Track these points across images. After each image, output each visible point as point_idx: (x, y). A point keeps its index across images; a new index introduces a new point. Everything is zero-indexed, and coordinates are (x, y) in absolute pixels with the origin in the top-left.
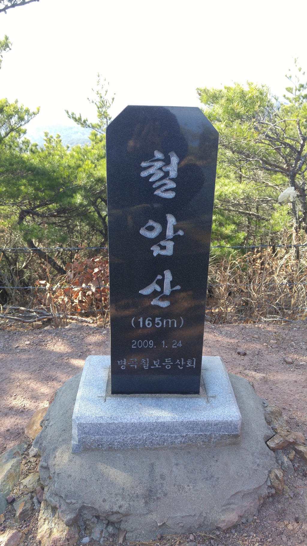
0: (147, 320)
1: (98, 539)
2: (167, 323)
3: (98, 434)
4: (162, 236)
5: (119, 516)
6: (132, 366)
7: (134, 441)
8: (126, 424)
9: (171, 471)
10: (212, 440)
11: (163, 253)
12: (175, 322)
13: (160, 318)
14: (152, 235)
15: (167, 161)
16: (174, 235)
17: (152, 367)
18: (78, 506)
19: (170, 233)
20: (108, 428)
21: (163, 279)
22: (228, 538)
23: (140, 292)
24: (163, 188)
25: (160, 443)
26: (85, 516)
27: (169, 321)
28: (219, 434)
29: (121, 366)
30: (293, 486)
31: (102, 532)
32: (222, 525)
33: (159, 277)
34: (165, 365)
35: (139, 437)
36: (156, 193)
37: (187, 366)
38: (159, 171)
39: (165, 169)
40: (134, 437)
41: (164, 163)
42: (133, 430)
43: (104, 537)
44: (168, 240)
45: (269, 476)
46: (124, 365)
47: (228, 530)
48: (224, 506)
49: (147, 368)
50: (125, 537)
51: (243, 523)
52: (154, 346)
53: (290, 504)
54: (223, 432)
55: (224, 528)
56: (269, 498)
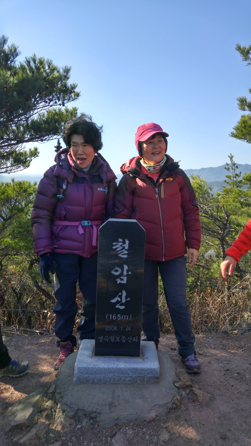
0: (114, 316)
1: (85, 426)
2: (123, 317)
3: (87, 374)
4: (122, 274)
5: (96, 414)
6: (105, 340)
7: (105, 379)
8: (102, 368)
9: (123, 394)
10: (145, 380)
11: (122, 282)
12: (127, 317)
13: (120, 315)
14: (117, 274)
15: (124, 243)
16: (127, 274)
17: (115, 341)
18: (76, 408)
19: (125, 273)
20: (92, 370)
21: (122, 295)
22: (150, 425)
23: (110, 301)
24: (122, 254)
25: (118, 380)
26: (79, 414)
28: (149, 376)
29: (100, 340)
30: (186, 406)
31: (87, 423)
32: (147, 419)
33: (120, 294)
34: (122, 340)
35: (108, 376)
36: (119, 255)
37: (133, 341)
38: (121, 246)
39: (123, 246)
40: (105, 376)
42: (105, 372)
43: (88, 425)
44: (124, 276)
45: (173, 399)
46: (101, 339)
47: (150, 422)
48: (148, 410)
49: (113, 342)
50: (98, 425)
51: (158, 420)
52: (117, 329)
53: (183, 413)
54: (150, 375)
55: (148, 421)
56: (172, 409)
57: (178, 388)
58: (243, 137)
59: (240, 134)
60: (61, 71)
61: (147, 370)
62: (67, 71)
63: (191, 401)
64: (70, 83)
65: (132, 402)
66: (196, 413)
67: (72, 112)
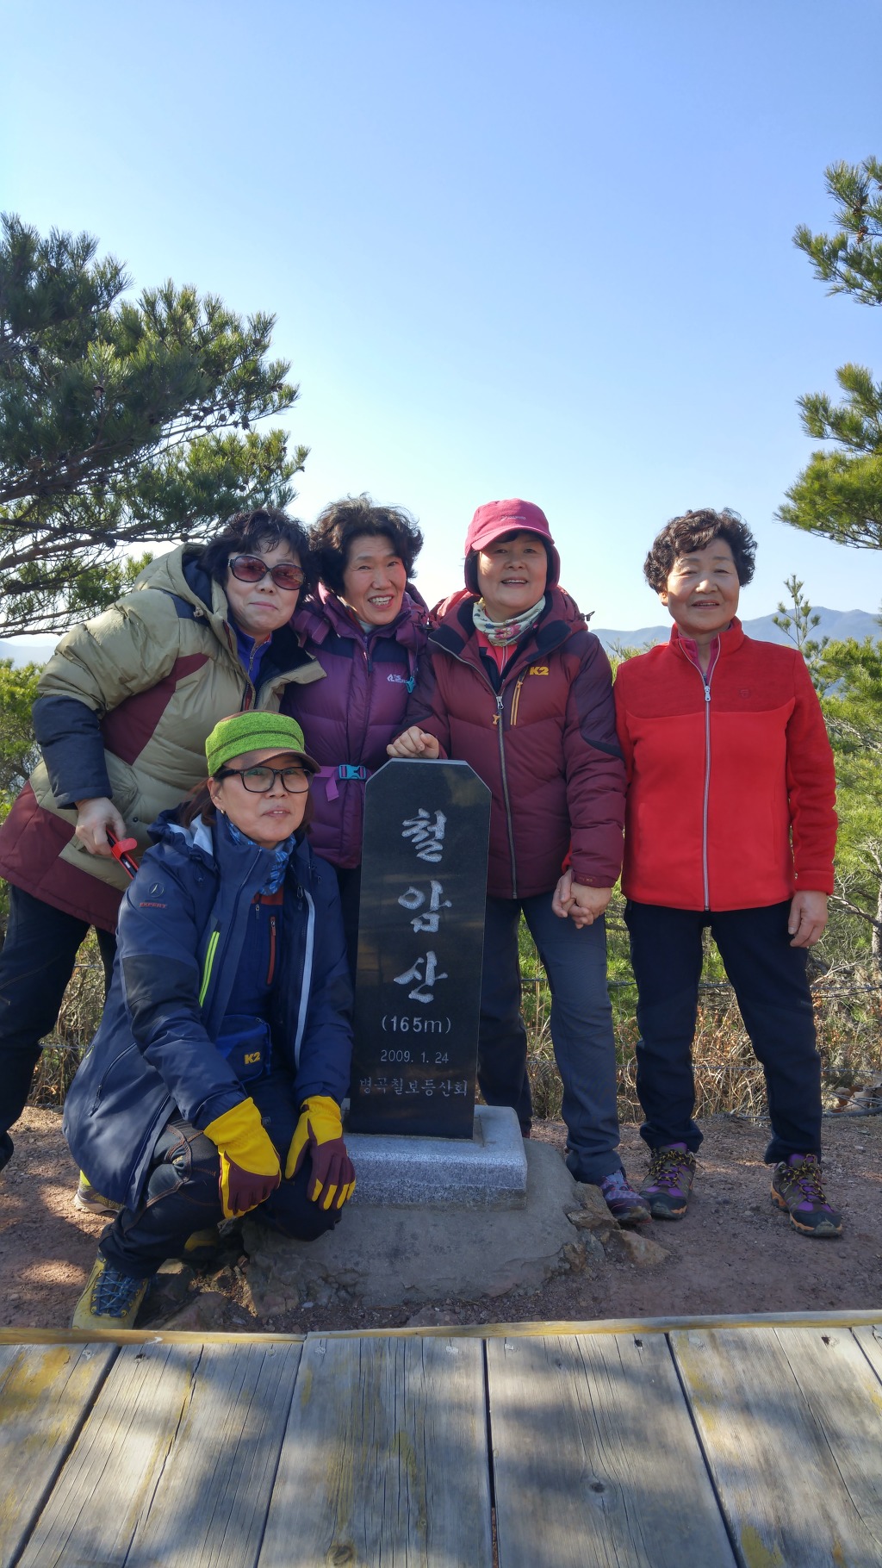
0: (402, 1020)
1: (324, 1305)
2: (430, 1025)
4: (425, 907)
5: (354, 1276)
6: (379, 1089)
8: (368, 1162)
9: (427, 1231)
10: (487, 1198)
11: (426, 928)
12: (440, 1025)
13: (420, 1019)
14: (413, 905)
15: (433, 821)
16: (440, 906)
17: (407, 1092)
19: (434, 904)
21: (425, 963)
23: (394, 980)
24: (428, 850)
25: (414, 1198)
27: (431, 1024)
28: (497, 1189)
29: (365, 1087)
30: (599, 1269)
31: (330, 1297)
32: (493, 1293)
33: (420, 960)
34: (426, 1090)
35: (386, 1186)
36: (418, 855)
37: (456, 1094)
38: (423, 831)
39: (431, 829)
40: (379, 1184)
41: (429, 823)
42: (377, 1173)
43: (332, 1303)
44: (433, 912)
45: (562, 1248)
46: (368, 1087)
47: (499, 1298)
48: (495, 1272)
49: (400, 1094)
51: (520, 1295)
52: (410, 1060)
53: (590, 1284)
54: (502, 1185)
55: (493, 1295)
56: (560, 1274)
57: (579, 1227)
58: (819, 524)
59: (809, 514)
60: (246, 327)
61: (491, 1172)
62: (263, 326)
63: (614, 1259)
64: (268, 360)
65: (450, 1251)
66: (624, 1285)
67: (270, 443)
